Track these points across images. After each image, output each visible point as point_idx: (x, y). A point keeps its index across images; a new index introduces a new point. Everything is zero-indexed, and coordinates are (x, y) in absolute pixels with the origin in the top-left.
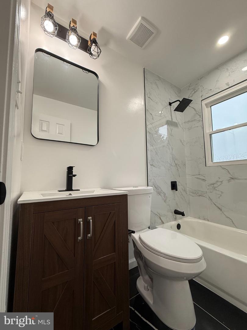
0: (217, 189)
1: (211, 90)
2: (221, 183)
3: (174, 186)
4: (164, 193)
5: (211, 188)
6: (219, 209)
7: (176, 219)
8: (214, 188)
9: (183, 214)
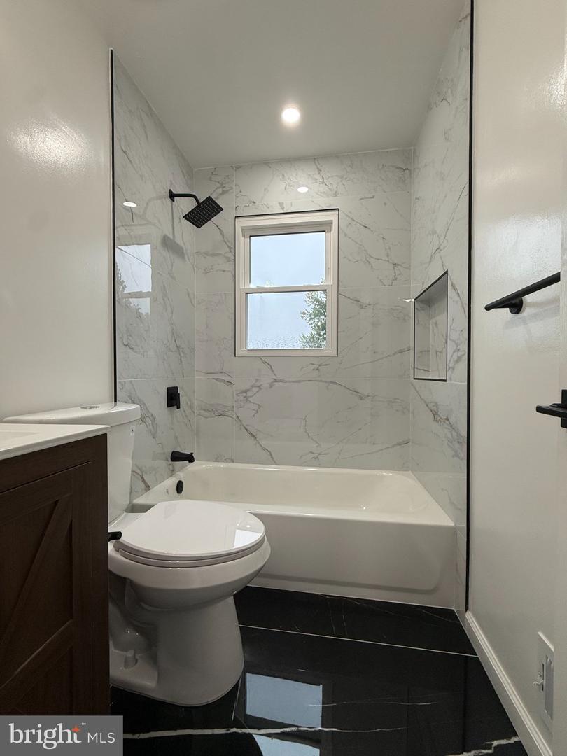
0: (250, 399)
1: (254, 203)
2: (257, 389)
3: (173, 398)
4: (152, 415)
5: (242, 398)
6: (253, 436)
7: (173, 473)
8: (247, 399)
9: (190, 458)
